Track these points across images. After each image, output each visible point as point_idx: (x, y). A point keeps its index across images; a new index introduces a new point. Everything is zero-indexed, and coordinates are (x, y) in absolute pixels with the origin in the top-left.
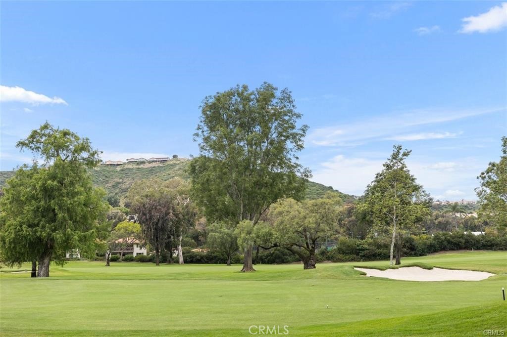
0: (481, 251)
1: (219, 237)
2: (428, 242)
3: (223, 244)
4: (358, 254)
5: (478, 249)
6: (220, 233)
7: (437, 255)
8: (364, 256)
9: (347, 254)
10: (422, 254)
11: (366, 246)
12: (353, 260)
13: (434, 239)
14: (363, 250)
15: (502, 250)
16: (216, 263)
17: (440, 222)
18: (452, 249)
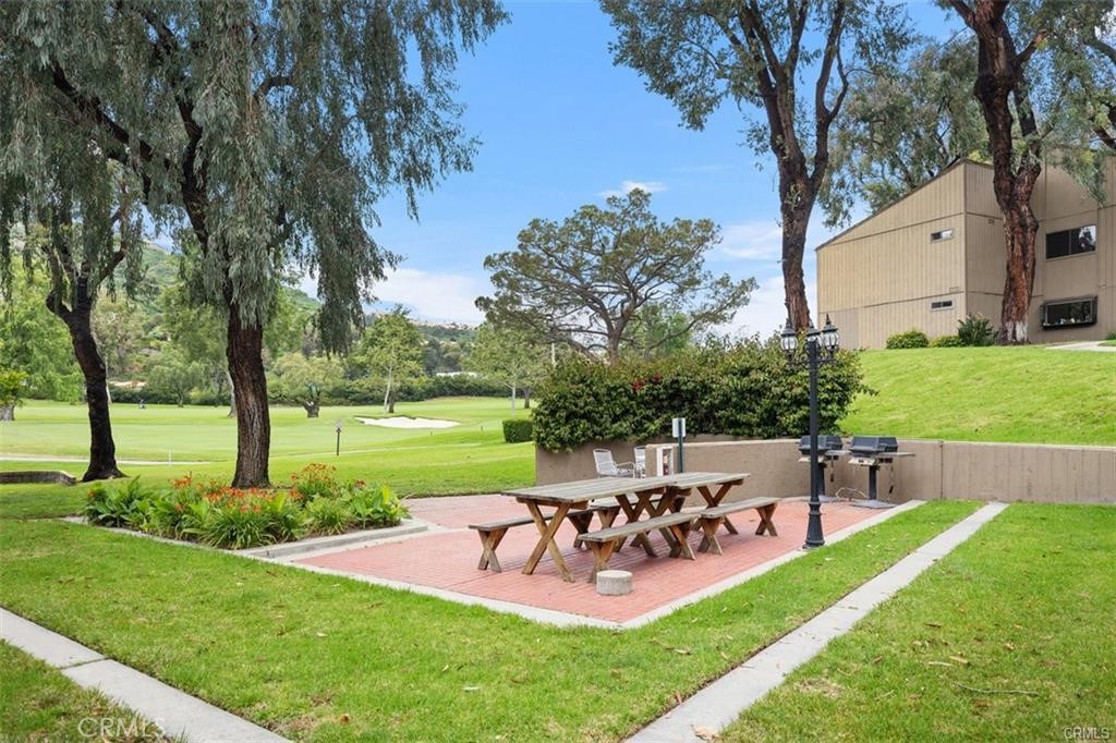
0: (482, 398)
1: (169, 372)
2: (427, 386)
3: (173, 380)
4: (346, 397)
5: (480, 395)
6: (170, 366)
7: (435, 401)
8: (354, 400)
9: (335, 397)
10: (420, 399)
11: (357, 389)
12: (341, 404)
13: (434, 383)
14: (353, 393)
15: (503, 396)
16: (156, 403)
17: (449, 357)
18: (452, 395)
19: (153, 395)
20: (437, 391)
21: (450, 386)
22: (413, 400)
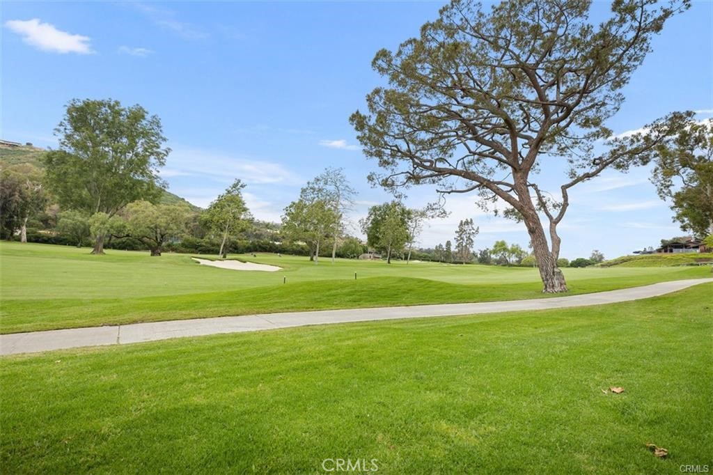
1: (71, 223)
2: (247, 245)
3: (75, 230)
6: (73, 220)
8: (201, 250)
9: (188, 248)
13: (251, 244)
14: (201, 246)
17: (256, 234)
19: (64, 239)
20: (252, 248)
21: (260, 247)
22: (237, 253)
